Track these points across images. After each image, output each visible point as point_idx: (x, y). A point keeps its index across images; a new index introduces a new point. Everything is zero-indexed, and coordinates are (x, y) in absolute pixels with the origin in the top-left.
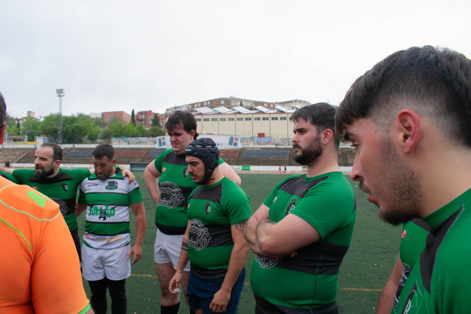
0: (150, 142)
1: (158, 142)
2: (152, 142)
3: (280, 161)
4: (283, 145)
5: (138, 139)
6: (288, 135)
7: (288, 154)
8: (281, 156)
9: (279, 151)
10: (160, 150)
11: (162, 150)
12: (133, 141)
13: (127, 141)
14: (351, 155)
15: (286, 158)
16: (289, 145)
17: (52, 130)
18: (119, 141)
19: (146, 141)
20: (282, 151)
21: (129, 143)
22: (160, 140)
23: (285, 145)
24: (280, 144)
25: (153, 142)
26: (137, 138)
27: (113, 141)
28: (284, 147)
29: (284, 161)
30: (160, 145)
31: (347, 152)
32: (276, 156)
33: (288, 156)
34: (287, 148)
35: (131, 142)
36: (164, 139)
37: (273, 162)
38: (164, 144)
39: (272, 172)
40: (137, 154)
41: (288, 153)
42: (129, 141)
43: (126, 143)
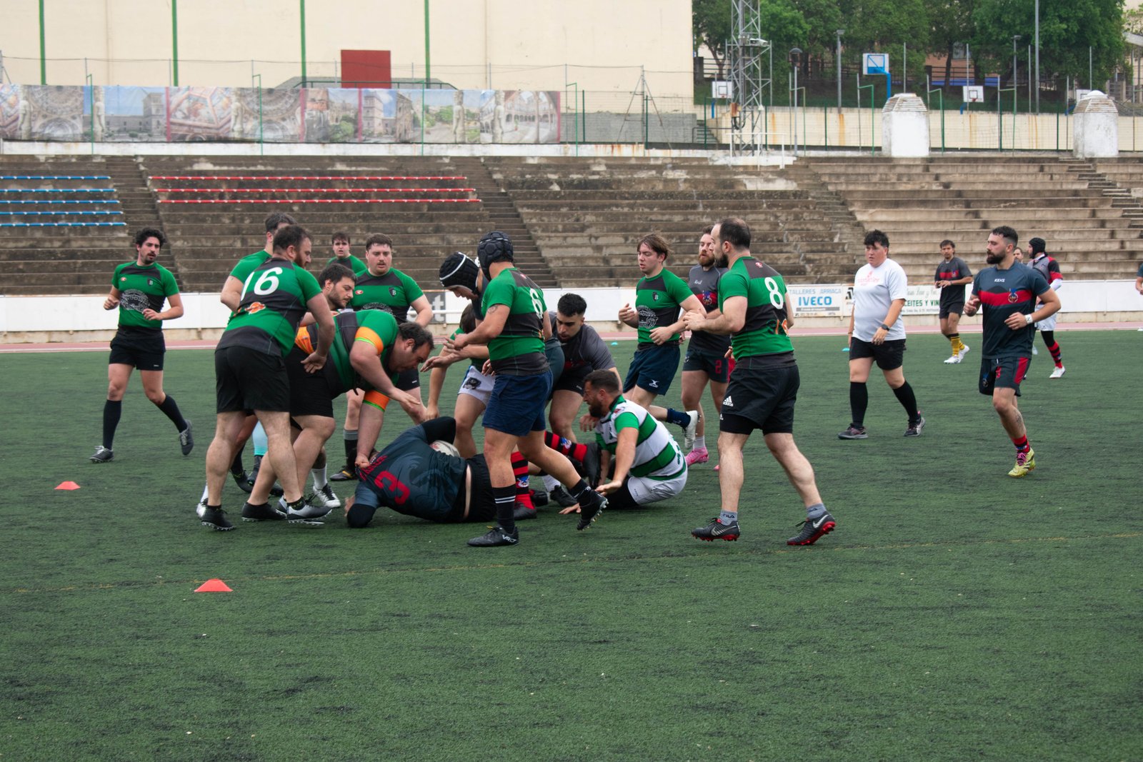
3: (72, 255)
4: (48, 140)
6: (43, 59)
7: (112, 206)
8: (70, 218)
9: (39, 182)
14: (549, 207)
15: (107, 234)
16: (88, 137)
20: (55, 183)
23: (58, 133)
24: (23, 133)
28: (54, 150)
29: (105, 254)
31: (511, 185)
32: (26, 218)
33: (121, 218)
34: (85, 159)
37: (21, 264)
39: (45, 338)
41: (111, 193)
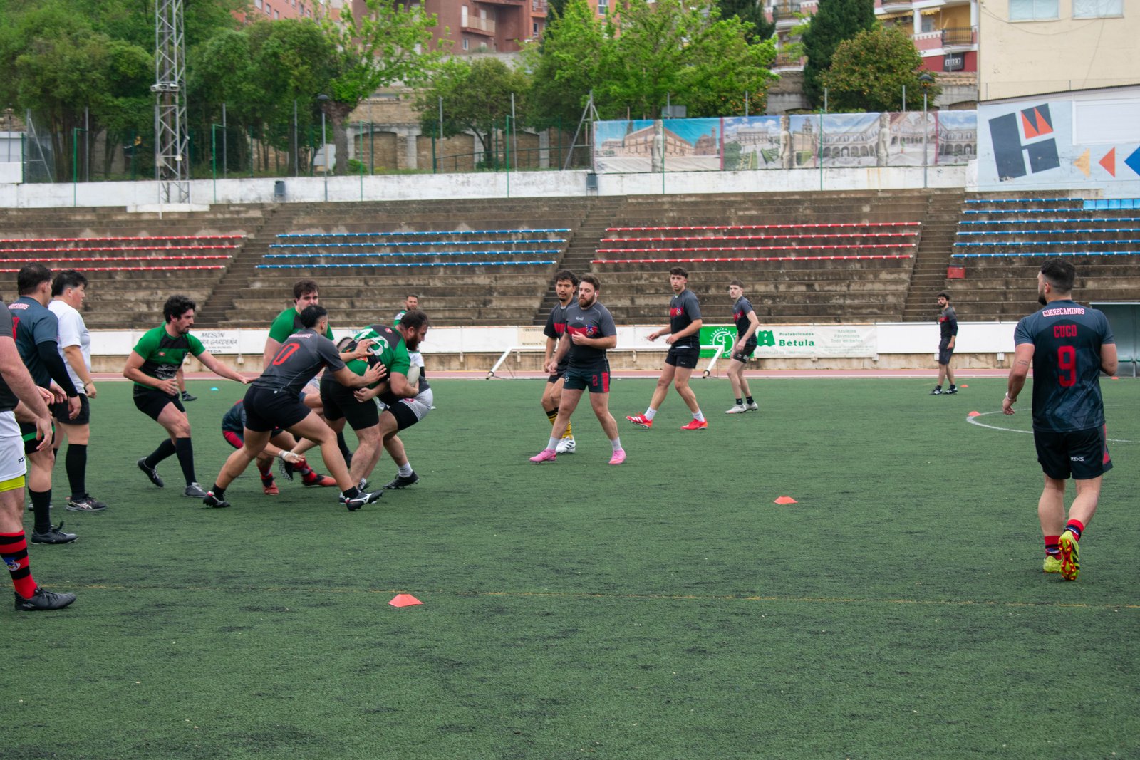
0: (909, 148)
1: (985, 143)
2: (918, 149)
5: (808, 128)
10: (1024, 205)
11: (1040, 204)
12: (768, 146)
13: (718, 147)
17: (96, 75)
18: (651, 148)
19: (872, 142)
21: (730, 160)
22: (1003, 128)
25: (932, 150)
26: (798, 120)
27: (598, 147)
30: (1009, 165)
35: (748, 149)
36: (1039, 117)
38: (1046, 157)
40: (851, 241)
42: (735, 147)
43: (713, 161)
